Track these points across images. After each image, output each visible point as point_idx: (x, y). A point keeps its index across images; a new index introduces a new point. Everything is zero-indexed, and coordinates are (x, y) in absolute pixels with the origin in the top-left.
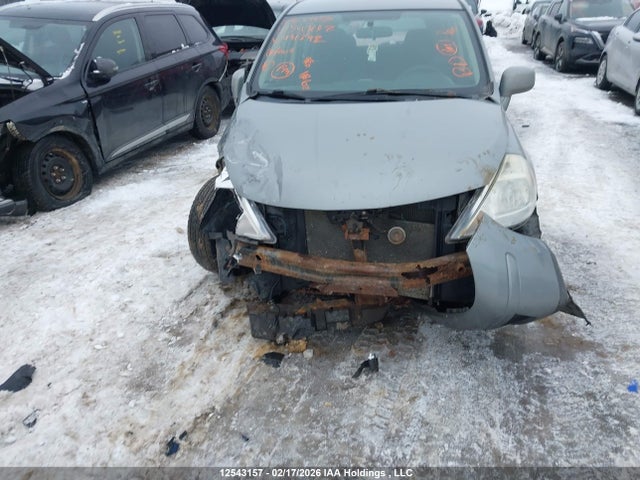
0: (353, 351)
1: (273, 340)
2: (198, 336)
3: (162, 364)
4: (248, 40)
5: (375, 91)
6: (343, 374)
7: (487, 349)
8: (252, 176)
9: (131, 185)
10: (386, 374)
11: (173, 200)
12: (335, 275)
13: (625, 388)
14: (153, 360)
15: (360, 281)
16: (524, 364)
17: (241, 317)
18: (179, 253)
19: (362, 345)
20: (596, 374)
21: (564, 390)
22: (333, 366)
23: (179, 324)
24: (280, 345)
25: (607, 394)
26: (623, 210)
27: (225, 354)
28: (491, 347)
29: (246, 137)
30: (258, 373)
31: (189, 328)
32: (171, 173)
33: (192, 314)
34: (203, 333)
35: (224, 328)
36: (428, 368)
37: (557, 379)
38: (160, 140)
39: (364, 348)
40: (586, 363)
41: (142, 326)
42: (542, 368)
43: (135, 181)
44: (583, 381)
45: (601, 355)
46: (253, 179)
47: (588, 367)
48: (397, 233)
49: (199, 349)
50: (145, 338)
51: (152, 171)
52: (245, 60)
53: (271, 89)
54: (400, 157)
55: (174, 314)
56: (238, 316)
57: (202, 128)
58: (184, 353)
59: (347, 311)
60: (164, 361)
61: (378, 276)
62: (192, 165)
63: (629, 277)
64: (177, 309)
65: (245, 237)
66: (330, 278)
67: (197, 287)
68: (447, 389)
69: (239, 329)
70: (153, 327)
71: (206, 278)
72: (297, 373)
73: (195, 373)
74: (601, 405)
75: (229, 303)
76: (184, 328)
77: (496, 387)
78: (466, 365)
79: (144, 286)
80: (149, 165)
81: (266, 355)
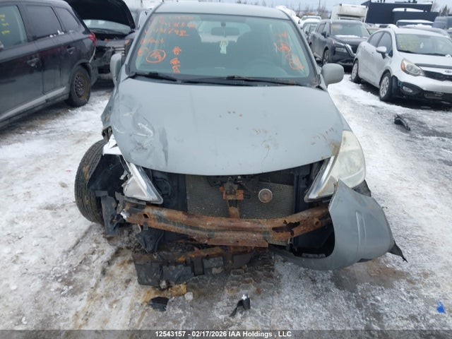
0: (226, 291)
1: (156, 286)
2: (88, 284)
3: (56, 315)
4: (111, 33)
5: (234, 77)
6: (221, 314)
7: (329, 282)
8: (139, 144)
9: (16, 145)
10: (257, 310)
11: (55, 158)
12: (217, 230)
13: (435, 309)
14: (47, 311)
15: (238, 235)
16: (360, 294)
17: (126, 265)
18: (64, 205)
19: (233, 285)
20: (412, 298)
21: (394, 315)
22: (211, 306)
23: (70, 272)
24: (164, 290)
25: (424, 316)
26: (392, 167)
27: (116, 301)
28: (332, 280)
29: (131, 110)
30: (147, 317)
31: (79, 276)
32: (51, 135)
33: (81, 263)
34: (93, 282)
35: (111, 275)
36: (289, 302)
37: (386, 305)
38: (40, 108)
39: (235, 288)
40: (402, 289)
41: (34, 277)
42: (373, 296)
43: (19, 141)
44: (405, 306)
45: (410, 282)
46: (140, 147)
47: (405, 294)
48: (266, 194)
49: (91, 298)
50: (38, 289)
51: (34, 133)
52: (110, 48)
53: (147, 71)
54: (266, 132)
55: (64, 264)
56: (123, 264)
57: (75, 99)
58: (77, 303)
59: (221, 258)
60: (57, 312)
61: (252, 230)
62: (70, 128)
63: (411, 218)
64: (67, 258)
65: (133, 199)
66: (212, 233)
67: (83, 237)
68: (308, 320)
69: (125, 276)
70: (45, 277)
71: (90, 228)
72: (181, 315)
73: (89, 322)
74: (423, 325)
75: (114, 251)
76: (75, 276)
77: (344, 315)
78: (317, 297)
79: (34, 237)
80: (31, 128)
81: (153, 300)
